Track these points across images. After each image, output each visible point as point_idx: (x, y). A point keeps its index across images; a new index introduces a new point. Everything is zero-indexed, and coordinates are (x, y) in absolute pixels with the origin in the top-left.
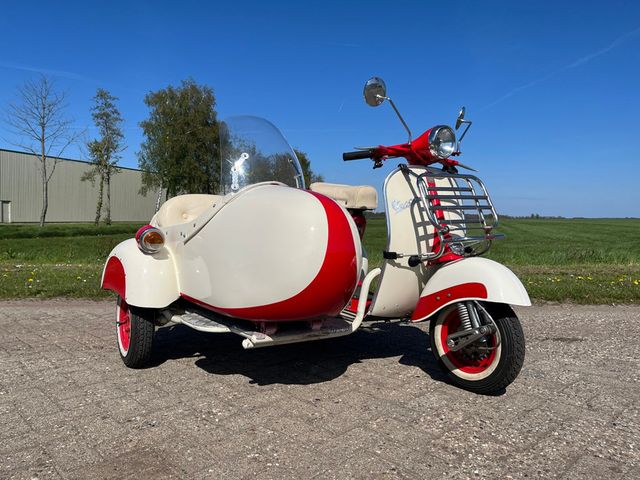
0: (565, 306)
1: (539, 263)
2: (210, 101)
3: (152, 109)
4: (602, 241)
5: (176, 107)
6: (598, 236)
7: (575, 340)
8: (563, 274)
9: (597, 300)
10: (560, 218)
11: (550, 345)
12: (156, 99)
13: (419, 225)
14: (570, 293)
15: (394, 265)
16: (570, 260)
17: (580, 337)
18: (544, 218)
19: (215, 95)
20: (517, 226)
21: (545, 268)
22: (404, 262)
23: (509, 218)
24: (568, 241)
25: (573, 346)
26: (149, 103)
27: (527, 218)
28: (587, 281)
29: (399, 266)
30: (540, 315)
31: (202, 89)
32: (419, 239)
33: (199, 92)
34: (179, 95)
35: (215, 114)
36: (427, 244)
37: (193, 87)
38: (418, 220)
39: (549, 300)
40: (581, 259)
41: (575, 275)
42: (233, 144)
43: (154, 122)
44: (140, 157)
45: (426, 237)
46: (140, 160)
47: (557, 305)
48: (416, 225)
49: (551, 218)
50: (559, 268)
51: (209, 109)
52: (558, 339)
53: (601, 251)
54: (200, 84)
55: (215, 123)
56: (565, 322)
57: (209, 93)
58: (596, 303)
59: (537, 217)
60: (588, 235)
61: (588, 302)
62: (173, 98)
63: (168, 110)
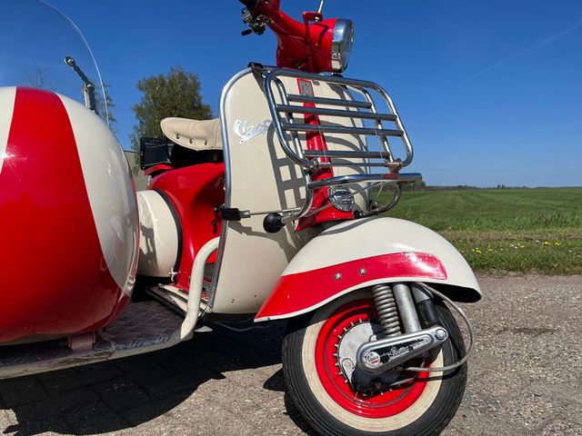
0: (530, 277)
1: (502, 229)
2: (196, 86)
3: (143, 94)
4: (565, 207)
5: (165, 93)
6: (560, 203)
7: (545, 331)
8: (527, 240)
9: (568, 269)
10: (524, 188)
11: (510, 340)
12: (149, 85)
13: (282, 162)
14: (536, 262)
15: (241, 229)
16: (535, 224)
17: (551, 326)
18: (509, 188)
19: (200, 80)
20: (484, 195)
21: (509, 233)
22: (257, 224)
23: (477, 189)
24: (532, 207)
25: (541, 341)
26: (141, 89)
27: (494, 188)
28: (554, 247)
29: (248, 231)
30: (499, 290)
31: (188, 76)
32: (282, 186)
33: (186, 79)
34: (167, 81)
35: (200, 98)
36: (297, 195)
37: (181, 74)
38: (281, 155)
39: (510, 270)
40: (547, 224)
41: (541, 240)
43: (144, 106)
44: (132, 139)
45: (294, 184)
46: (132, 142)
47: (520, 276)
48: (277, 164)
49: (516, 188)
50: (523, 234)
51: (195, 94)
52: (520, 331)
53: (567, 214)
54: (187, 71)
56: (529, 301)
57: (194, 78)
58: (566, 273)
59: (503, 187)
60: (552, 202)
61: (558, 272)
62: (163, 84)
63: (157, 95)
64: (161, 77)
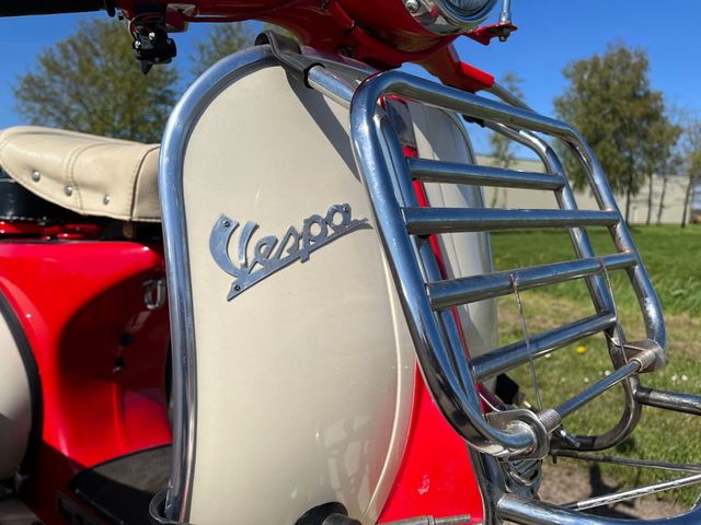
2: (643, 65)
31: (632, 52)
35: (647, 83)
42: (670, 119)
51: (639, 77)
55: (647, 94)
57: (641, 57)
62: (595, 68)
63: (585, 85)
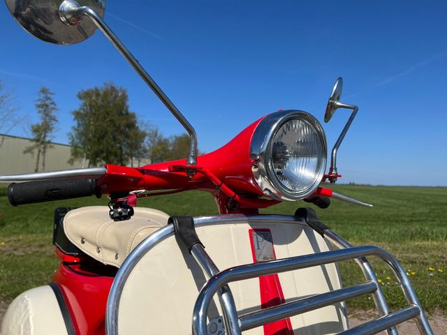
2: (124, 97)
3: (81, 102)
5: (100, 102)
12: (85, 95)
18: (358, 185)
19: (128, 93)
26: (80, 97)
31: (119, 89)
33: (117, 91)
34: (102, 93)
37: (113, 87)
42: (140, 128)
43: (82, 111)
44: (70, 136)
46: (70, 139)
51: (123, 104)
55: (127, 113)
57: (124, 93)
62: (98, 95)
63: (93, 104)
64: (97, 89)
